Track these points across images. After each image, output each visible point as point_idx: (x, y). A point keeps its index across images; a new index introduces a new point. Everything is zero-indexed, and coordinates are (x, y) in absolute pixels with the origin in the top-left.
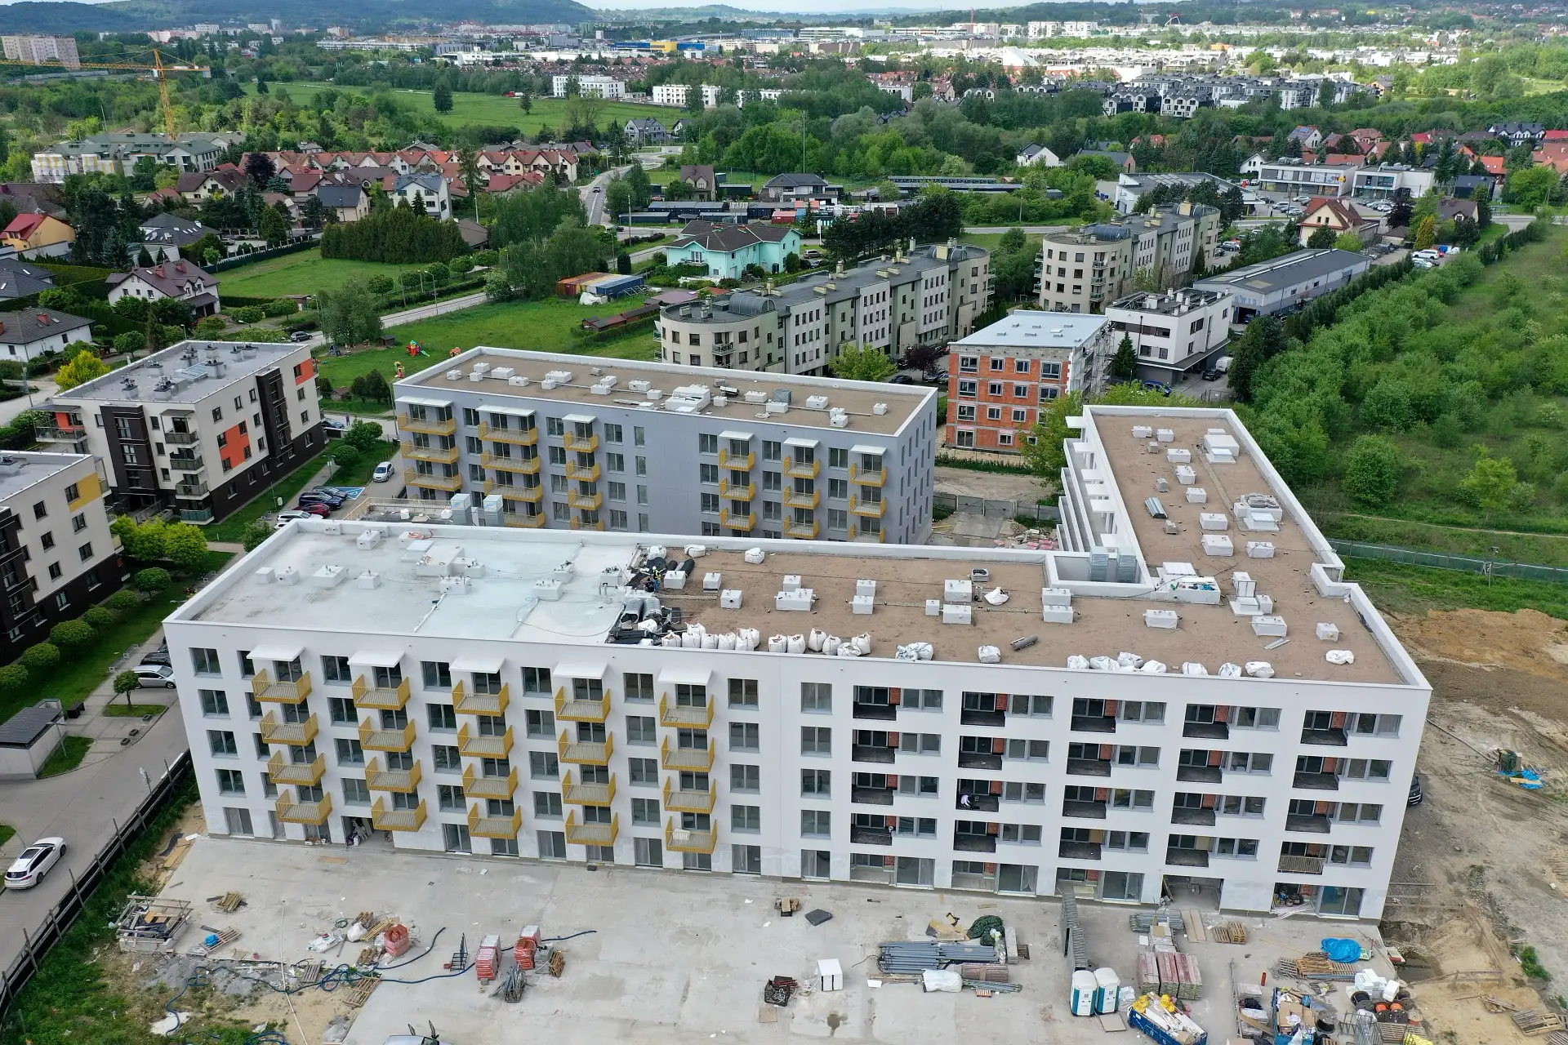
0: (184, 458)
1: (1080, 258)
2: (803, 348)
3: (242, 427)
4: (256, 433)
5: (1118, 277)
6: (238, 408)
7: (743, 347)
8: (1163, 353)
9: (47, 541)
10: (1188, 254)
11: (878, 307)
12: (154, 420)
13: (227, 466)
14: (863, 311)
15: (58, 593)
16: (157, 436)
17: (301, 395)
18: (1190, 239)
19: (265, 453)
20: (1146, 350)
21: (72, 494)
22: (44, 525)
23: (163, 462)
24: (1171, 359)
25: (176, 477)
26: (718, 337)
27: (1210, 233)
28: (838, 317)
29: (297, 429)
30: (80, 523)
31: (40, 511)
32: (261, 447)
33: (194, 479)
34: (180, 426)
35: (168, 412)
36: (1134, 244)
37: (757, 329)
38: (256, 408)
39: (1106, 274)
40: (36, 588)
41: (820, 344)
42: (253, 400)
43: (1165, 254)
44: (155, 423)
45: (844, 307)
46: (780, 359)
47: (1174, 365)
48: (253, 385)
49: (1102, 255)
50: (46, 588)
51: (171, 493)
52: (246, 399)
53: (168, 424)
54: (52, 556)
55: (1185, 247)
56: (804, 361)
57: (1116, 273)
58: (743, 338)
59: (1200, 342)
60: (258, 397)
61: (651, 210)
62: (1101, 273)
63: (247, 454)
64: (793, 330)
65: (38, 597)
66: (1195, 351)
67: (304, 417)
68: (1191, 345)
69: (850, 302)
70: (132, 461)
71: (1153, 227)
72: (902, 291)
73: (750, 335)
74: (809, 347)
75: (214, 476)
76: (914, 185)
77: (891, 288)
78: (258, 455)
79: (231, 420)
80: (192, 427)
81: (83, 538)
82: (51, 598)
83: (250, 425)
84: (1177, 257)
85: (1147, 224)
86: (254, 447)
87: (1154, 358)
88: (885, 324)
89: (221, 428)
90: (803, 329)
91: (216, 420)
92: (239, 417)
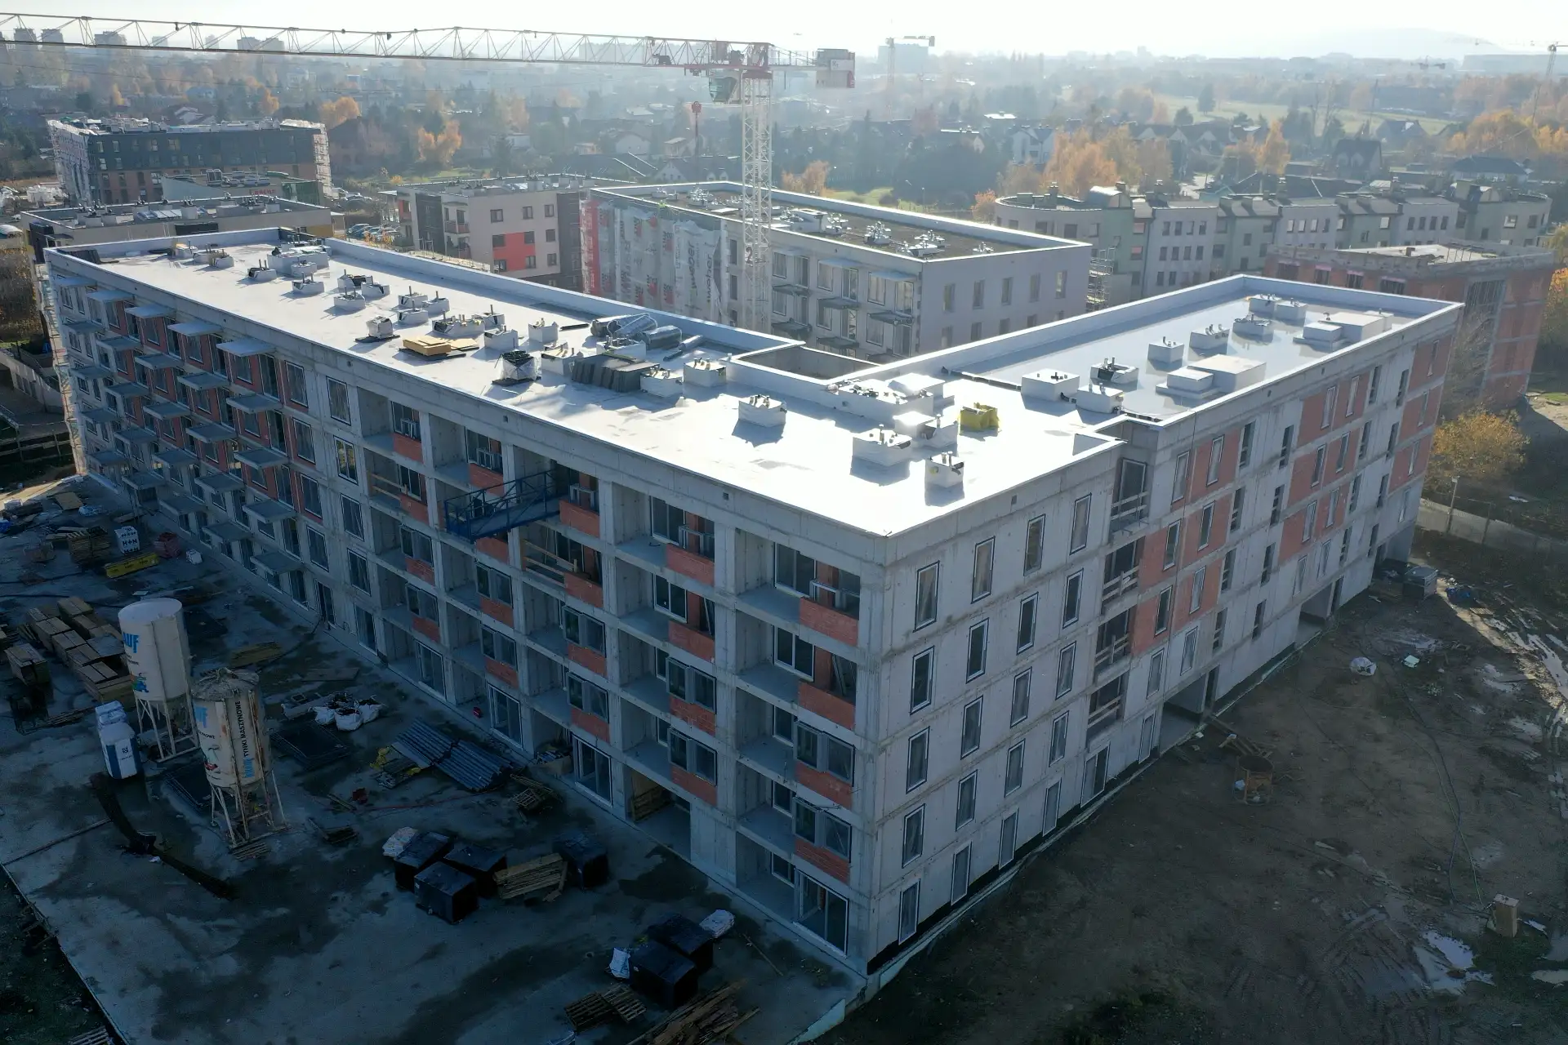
0: (460, 249)
2: (1170, 265)
3: (529, 237)
4: (547, 247)
6: (526, 217)
11: (1315, 238)
12: (447, 210)
14: (1286, 238)
19: (555, 270)
28: (1239, 238)
32: (551, 260)
34: (460, 214)
35: (454, 203)
38: (552, 223)
42: (548, 215)
45: (1253, 227)
48: (553, 201)
52: (539, 212)
53: (453, 215)
60: (556, 215)
63: (531, 263)
64: (1157, 240)
78: (543, 268)
80: (466, 219)
83: (540, 238)
86: (542, 260)
89: (499, 229)
90: (1173, 241)
91: (494, 220)
92: (527, 226)
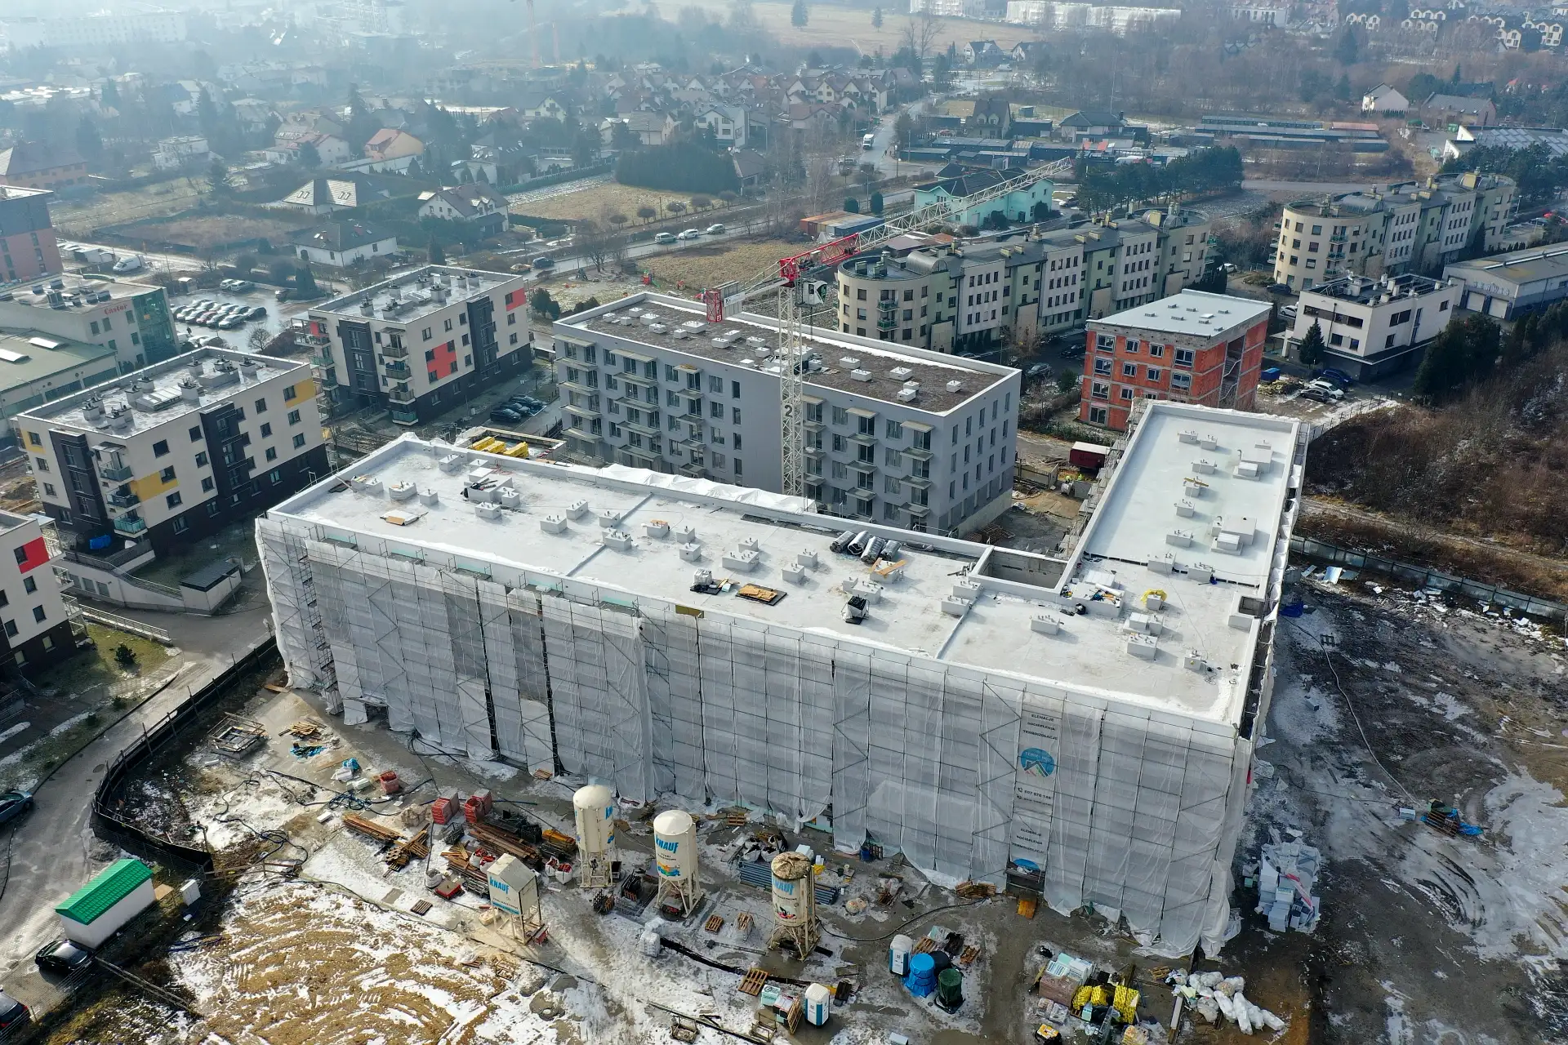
0: (400, 369)
1: (1316, 230)
2: (976, 308)
3: (451, 346)
4: (463, 351)
5: (1360, 254)
7: (908, 305)
8: (1354, 345)
9: (266, 430)
10: (1464, 230)
11: (1068, 272)
12: (378, 335)
13: (433, 378)
14: (1049, 275)
15: (273, 471)
16: (378, 349)
17: (511, 320)
18: (1468, 214)
19: (471, 368)
20: (1337, 339)
21: (290, 394)
22: (263, 418)
23: (382, 370)
24: (1361, 351)
25: (393, 383)
26: (885, 295)
27: (1497, 208)
28: (1020, 280)
29: (504, 349)
30: (295, 417)
31: (261, 406)
32: (468, 362)
33: (404, 387)
34: (396, 342)
35: (388, 329)
36: (1387, 219)
37: (925, 289)
38: (466, 329)
39: (1346, 249)
40: (253, 467)
41: (998, 305)
43: (1429, 229)
44: (379, 340)
45: (1029, 270)
46: (951, 318)
47: (1366, 358)
48: (464, 310)
49: (1344, 228)
50: (262, 467)
51: (387, 396)
52: (456, 321)
53: (386, 339)
54: (269, 442)
55: (1460, 223)
56: (978, 321)
57: (1359, 247)
58: (908, 296)
59: (1402, 334)
60: (467, 321)
61: (935, 146)
62: (1340, 248)
63: (454, 368)
64: (967, 291)
65: (253, 474)
66: (1397, 343)
67: (513, 339)
68: (1390, 339)
69: (1033, 267)
70: (360, 366)
71: (1420, 199)
72: (1097, 257)
73: (917, 294)
74: (985, 308)
75: (420, 385)
76: (1225, 127)
77: (1085, 254)
78: (464, 370)
79: (440, 339)
80: (404, 343)
81: (297, 429)
82: (267, 475)
83: (458, 344)
84: (1447, 232)
85: (1414, 197)
86: (461, 363)
87: (1345, 348)
88: (1076, 289)
89: (430, 345)
90: (978, 290)
91: (426, 338)
92: (447, 337)
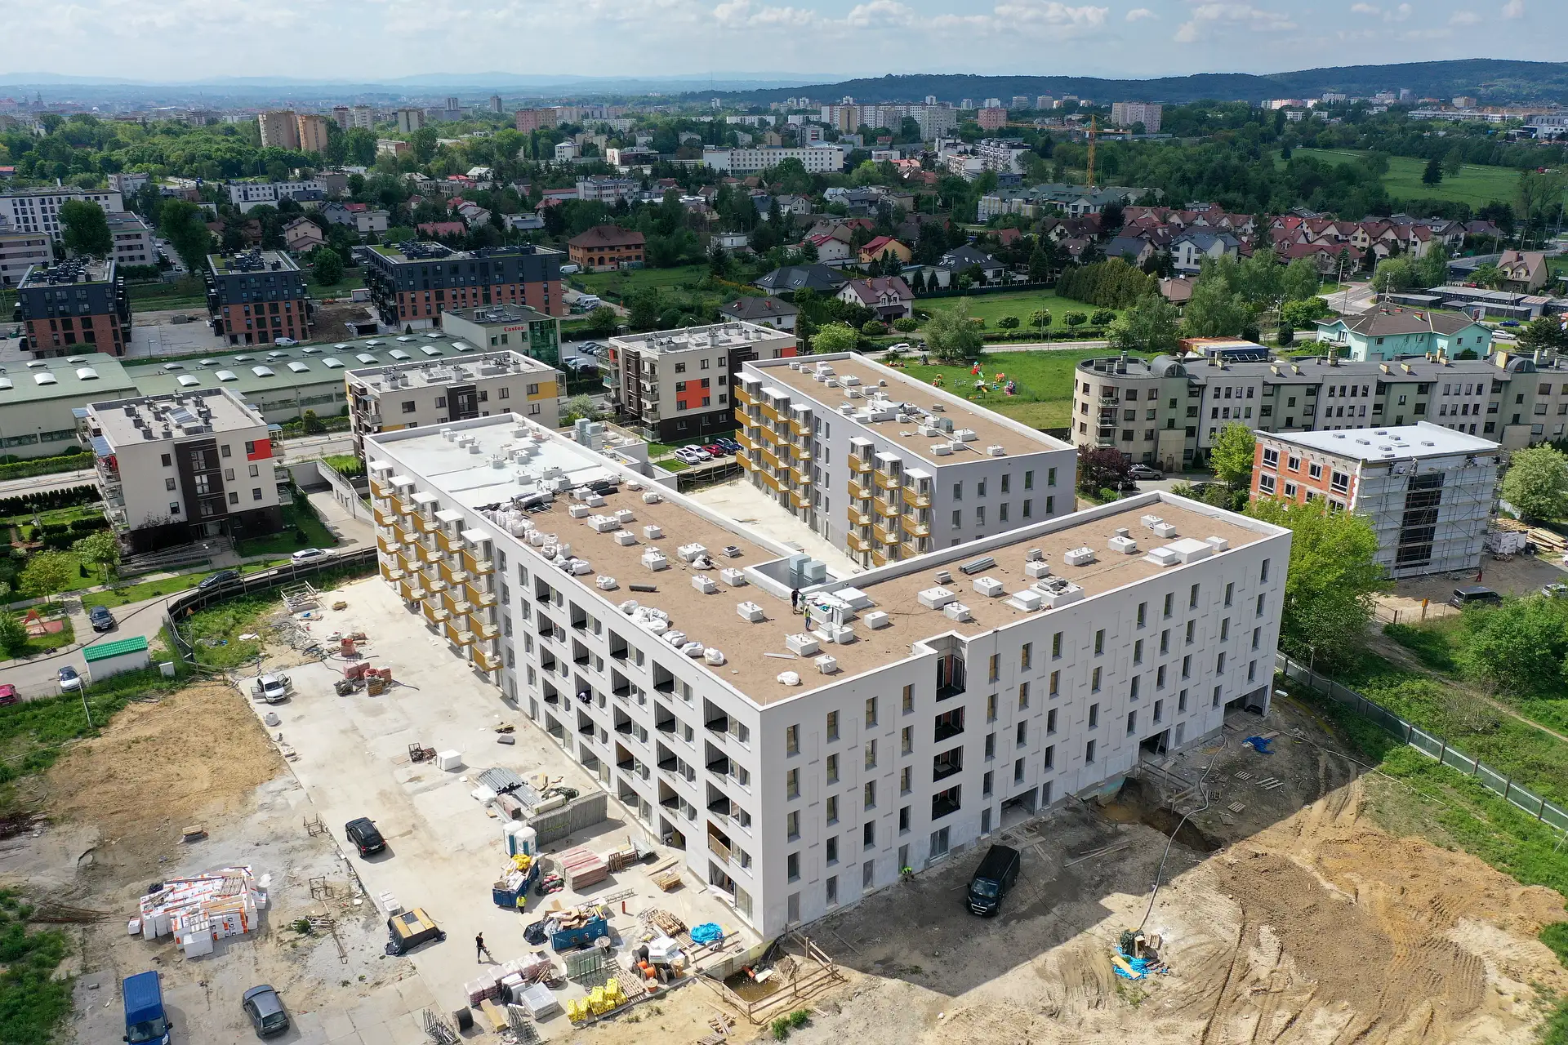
0: (652, 393)
3: (705, 383)
4: (718, 390)
6: (703, 368)
11: (1355, 402)
12: (643, 363)
13: (682, 405)
14: (1327, 401)
16: (643, 375)
21: (533, 390)
22: (505, 404)
26: (1108, 392)
28: (1284, 401)
30: (535, 410)
31: (505, 394)
32: (722, 400)
38: (724, 371)
42: (720, 365)
45: (1295, 392)
46: (1188, 428)
48: (724, 354)
51: (642, 415)
52: (714, 363)
58: (1132, 396)
63: (707, 401)
64: (1210, 402)
69: (1304, 388)
73: (1143, 395)
75: (669, 410)
77: (1380, 384)
78: (717, 406)
79: (693, 374)
80: (657, 372)
83: (714, 383)
86: (714, 400)
89: (681, 378)
91: (678, 372)
92: (703, 375)
